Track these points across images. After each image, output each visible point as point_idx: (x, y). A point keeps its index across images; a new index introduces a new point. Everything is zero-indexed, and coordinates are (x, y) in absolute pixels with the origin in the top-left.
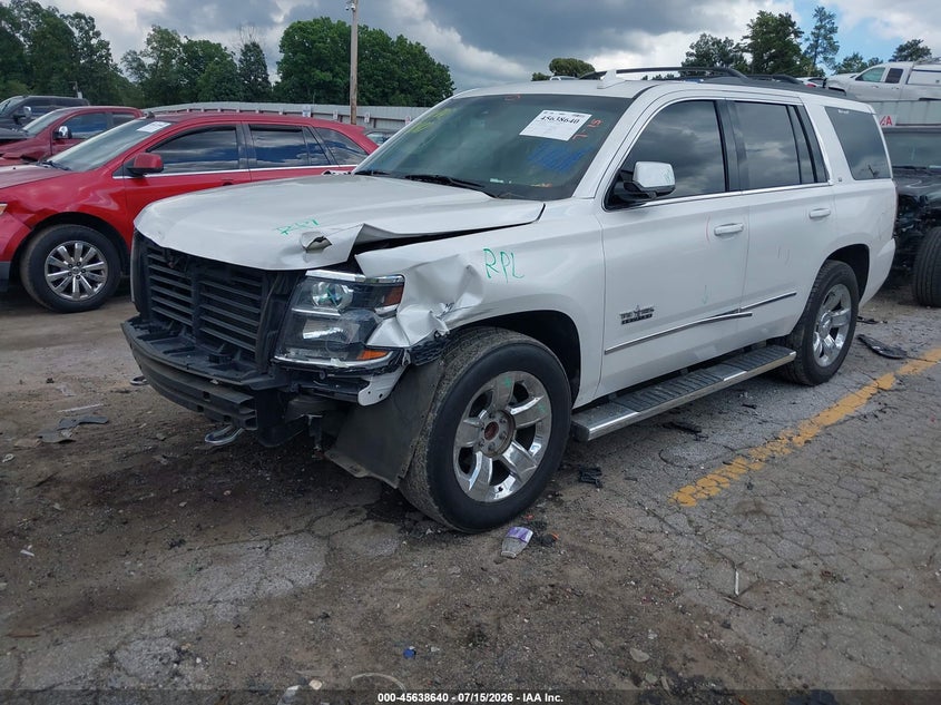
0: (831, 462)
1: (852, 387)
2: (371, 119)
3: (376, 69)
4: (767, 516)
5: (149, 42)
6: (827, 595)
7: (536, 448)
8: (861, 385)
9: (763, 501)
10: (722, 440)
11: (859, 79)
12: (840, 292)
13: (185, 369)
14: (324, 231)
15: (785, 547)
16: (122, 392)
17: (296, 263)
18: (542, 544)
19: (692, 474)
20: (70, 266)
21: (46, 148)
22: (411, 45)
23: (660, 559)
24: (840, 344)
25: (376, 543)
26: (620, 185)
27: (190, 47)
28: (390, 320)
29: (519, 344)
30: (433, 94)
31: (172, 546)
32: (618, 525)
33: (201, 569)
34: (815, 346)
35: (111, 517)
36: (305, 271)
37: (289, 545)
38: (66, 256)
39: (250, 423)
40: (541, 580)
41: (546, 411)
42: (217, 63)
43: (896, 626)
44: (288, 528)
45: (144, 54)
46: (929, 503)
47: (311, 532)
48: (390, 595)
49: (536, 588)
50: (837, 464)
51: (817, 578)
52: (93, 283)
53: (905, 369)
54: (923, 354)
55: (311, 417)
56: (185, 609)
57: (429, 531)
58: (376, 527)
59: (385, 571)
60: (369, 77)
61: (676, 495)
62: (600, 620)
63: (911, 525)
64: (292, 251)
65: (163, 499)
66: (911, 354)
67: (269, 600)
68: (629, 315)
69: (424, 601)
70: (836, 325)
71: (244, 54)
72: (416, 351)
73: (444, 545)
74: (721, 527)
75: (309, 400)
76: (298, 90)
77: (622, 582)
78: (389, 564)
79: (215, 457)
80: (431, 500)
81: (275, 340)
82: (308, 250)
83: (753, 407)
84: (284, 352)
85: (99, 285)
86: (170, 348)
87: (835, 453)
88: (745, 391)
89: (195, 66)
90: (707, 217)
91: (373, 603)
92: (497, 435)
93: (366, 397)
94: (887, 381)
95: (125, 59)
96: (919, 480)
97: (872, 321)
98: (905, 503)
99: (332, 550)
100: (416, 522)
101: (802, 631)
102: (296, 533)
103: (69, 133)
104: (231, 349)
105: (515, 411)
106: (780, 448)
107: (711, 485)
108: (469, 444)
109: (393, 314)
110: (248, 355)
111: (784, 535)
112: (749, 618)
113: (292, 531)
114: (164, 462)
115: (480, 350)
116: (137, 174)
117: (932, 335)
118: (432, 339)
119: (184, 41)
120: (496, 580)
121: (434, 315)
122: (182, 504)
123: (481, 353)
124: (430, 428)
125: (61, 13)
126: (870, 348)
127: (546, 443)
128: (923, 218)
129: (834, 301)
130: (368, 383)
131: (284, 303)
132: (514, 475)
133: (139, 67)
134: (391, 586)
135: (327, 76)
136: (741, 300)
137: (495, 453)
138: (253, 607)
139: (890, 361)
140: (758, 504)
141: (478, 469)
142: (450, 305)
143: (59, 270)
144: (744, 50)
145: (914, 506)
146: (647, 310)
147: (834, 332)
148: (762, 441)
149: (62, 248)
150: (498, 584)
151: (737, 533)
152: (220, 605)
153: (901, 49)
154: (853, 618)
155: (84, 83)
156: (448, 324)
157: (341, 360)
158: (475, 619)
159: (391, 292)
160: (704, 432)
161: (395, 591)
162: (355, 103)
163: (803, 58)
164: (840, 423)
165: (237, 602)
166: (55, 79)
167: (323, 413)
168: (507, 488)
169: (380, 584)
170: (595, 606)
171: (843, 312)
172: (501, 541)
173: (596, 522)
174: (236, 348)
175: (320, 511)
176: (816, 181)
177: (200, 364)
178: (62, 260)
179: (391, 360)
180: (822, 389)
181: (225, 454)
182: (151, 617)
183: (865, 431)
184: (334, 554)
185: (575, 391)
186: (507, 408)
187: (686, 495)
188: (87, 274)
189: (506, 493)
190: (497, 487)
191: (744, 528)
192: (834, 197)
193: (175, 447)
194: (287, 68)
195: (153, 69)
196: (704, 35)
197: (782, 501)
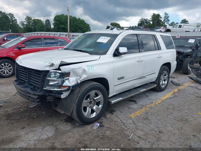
0: (163, 108)
1: (169, 92)
2: (72, 35)
3: (74, 25)
4: (149, 119)
5: (25, 19)
6: (159, 136)
7: (100, 106)
8: (171, 91)
9: (148, 116)
10: (141, 104)
11: (173, 27)
12: (165, 72)
13: (25, 91)
14: (53, 62)
15: (152, 126)
16: (14, 95)
17: (47, 69)
18: (101, 127)
19: (134, 111)
20: (5, 68)
21: (2, 42)
22: (81, 20)
23: (126, 129)
24: (166, 83)
25: (66, 127)
26: (116, 52)
27: (34, 20)
28: (68, 80)
29: (95, 84)
30: (86, 30)
31: (22, 129)
32: (118, 122)
33: (28, 133)
34: (161, 83)
35: (9, 123)
36: (49, 70)
37: (47, 128)
38: (4, 66)
39: (38, 102)
40: (100, 134)
41: (102, 98)
42: (40, 24)
43: (173, 142)
44: (48, 124)
45: (24, 22)
46: (182, 116)
47: (52, 125)
48: (68, 138)
49: (99, 136)
50: (164, 108)
51: (158, 133)
52: (10, 72)
53: (180, 88)
54: (184, 85)
55: (51, 101)
56: (24, 142)
57: (77, 124)
58: (66, 124)
59: (67, 133)
60: (73, 27)
61: (130, 115)
62: (112, 142)
63: (178, 121)
64: (47, 66)
65: (21, 118)
66: (182, 85)
67: (42, 140)
68: (119, 78)
69: (75, 139)
70: (165, 79)
71: (46, 22)
72: (73, 87)
73: (80, 127)
74: (139, 122)
75: (51, 97)
76: (57, 29)
77: (117, 134)
78: (68, 131)
79: (33, 109)
80: (77, 118)
81: (43, 85)
82: (50, 66)
83: (148, 96)
84: (45, 87)
85: (11, 72)
86: (23, 86)
87: (164, 106)
88: (146, 93)
89: (35, 24)
90: (135, 58)
91: (64, 140)
92: (92, 104)
93: (63, 96)
94: (176, 90)
95: (20, 23)
96: (181, 111)
97: (174, 78)
98: (177, 116)
99: (56, 129)
100: (75, 123)
101: (153, 144)
102: (49, 125)
103: (7, 39)
104: (35, 87)
105: (95, 98)
106: (153, 105)
107: (138, 113)
108: (85, 106)
109: (68, 79)
110: (38, 88)
111: (152, 124)
112: (143, 141)
113: (48, 125)
114: (22, 110)
115: (87, 86)
116: (20, 49)
117: (186, 80)
118: (77, 84)
119: (33, 19)
120: (90, 134)
121: (77, 79)
122: (25, 119)
123: (87, 87)
124: (76, 103)
125: (6, 13)
126: (173, 83)
127: (102, 105)
128: (184, 56)
129: (164, 74)
130: (63, 93)
131: (45, 77)
132: (96, 112)
133: (23, 24)
134: (68, 136)
135: (64, 26)
136: (143, 74)
137: (91, 108)
138: (38, 141)
139: (177, 86)
140: (147, 117)
141: (87, 111)
142: (80, 77)
143: (2, 69)
144: (150, 21)
145: (179, 117)
146: (123, 77)
147: (165, 80)
148: (149, 103)
149: (3, 64)
150: (91, 135)
151: (142, 123)
152: (31, 141)
153: (182, 21)
154: (164, 141)
155: (11, 28)
156: (80, 81)
157: (57, 89)
158: (85, 143)
159: (67, 74)
160: (137, 102)
161: (69, 137)
162: (69, 32)
163: (162, 22)
164: (166, 99)
165: (35, 140)
166: (5, 27)
167: (54, 100)
168: (94, 115)
169: (66, 136)
170: (111, 140)
171: (166, 76)
172: (93, 126)
173: (113, 122)
174: (36, 86)
175: (55, 120)
176: (159, 50)
177: (29, 90)
178: (3, 67)
179: (68, 89)
180: (162, 92)
181: (35, 108)
182: (16, 144)
183: (171, 101)
184: (57, 130)
185: (108, 94)
186: (94, 98)
187: (132, 116)
188: (9, 70)
189: (94, 116)
190: (92, 115)
191: (144, 122)
192: (163, 53)
193: (25, 107)
194: (55, 25)
195: (26, 25)
196: (142, 18)
197: (152, 116)
